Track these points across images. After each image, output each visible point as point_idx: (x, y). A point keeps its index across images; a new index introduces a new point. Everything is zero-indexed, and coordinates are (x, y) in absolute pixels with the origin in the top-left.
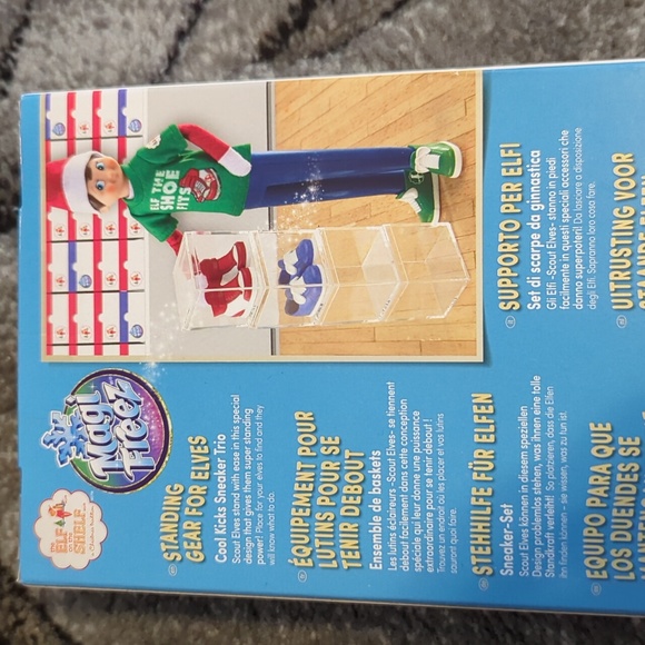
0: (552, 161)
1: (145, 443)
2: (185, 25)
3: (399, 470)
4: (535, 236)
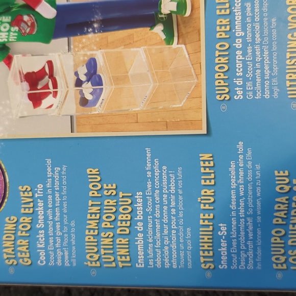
0: (248, 5)
4: (239, 53)
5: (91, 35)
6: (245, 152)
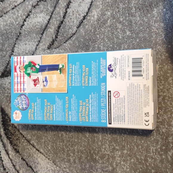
0: (75, 66)
1: (26, 104)
2: (38, 44)
3: (57, 107)
4: (73, 76)
5: (46, 72)
6: (74, 97)
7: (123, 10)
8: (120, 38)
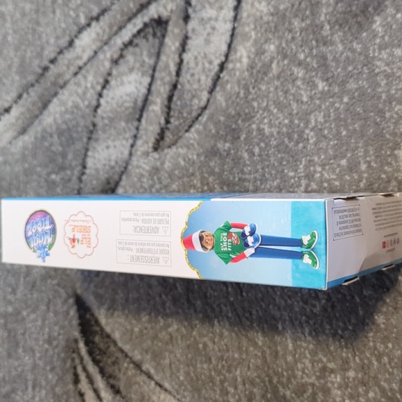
7: (302, 35)
8: (305, 99)
